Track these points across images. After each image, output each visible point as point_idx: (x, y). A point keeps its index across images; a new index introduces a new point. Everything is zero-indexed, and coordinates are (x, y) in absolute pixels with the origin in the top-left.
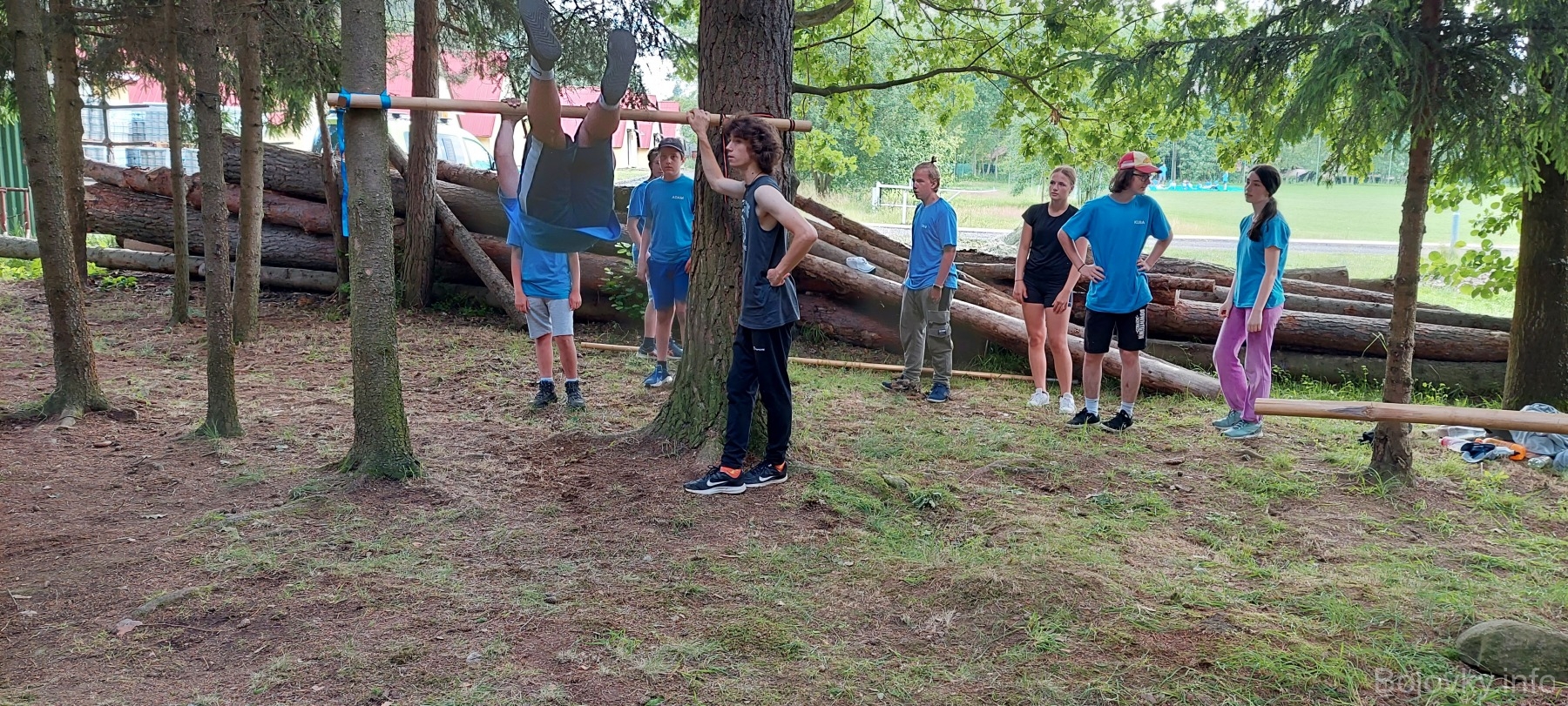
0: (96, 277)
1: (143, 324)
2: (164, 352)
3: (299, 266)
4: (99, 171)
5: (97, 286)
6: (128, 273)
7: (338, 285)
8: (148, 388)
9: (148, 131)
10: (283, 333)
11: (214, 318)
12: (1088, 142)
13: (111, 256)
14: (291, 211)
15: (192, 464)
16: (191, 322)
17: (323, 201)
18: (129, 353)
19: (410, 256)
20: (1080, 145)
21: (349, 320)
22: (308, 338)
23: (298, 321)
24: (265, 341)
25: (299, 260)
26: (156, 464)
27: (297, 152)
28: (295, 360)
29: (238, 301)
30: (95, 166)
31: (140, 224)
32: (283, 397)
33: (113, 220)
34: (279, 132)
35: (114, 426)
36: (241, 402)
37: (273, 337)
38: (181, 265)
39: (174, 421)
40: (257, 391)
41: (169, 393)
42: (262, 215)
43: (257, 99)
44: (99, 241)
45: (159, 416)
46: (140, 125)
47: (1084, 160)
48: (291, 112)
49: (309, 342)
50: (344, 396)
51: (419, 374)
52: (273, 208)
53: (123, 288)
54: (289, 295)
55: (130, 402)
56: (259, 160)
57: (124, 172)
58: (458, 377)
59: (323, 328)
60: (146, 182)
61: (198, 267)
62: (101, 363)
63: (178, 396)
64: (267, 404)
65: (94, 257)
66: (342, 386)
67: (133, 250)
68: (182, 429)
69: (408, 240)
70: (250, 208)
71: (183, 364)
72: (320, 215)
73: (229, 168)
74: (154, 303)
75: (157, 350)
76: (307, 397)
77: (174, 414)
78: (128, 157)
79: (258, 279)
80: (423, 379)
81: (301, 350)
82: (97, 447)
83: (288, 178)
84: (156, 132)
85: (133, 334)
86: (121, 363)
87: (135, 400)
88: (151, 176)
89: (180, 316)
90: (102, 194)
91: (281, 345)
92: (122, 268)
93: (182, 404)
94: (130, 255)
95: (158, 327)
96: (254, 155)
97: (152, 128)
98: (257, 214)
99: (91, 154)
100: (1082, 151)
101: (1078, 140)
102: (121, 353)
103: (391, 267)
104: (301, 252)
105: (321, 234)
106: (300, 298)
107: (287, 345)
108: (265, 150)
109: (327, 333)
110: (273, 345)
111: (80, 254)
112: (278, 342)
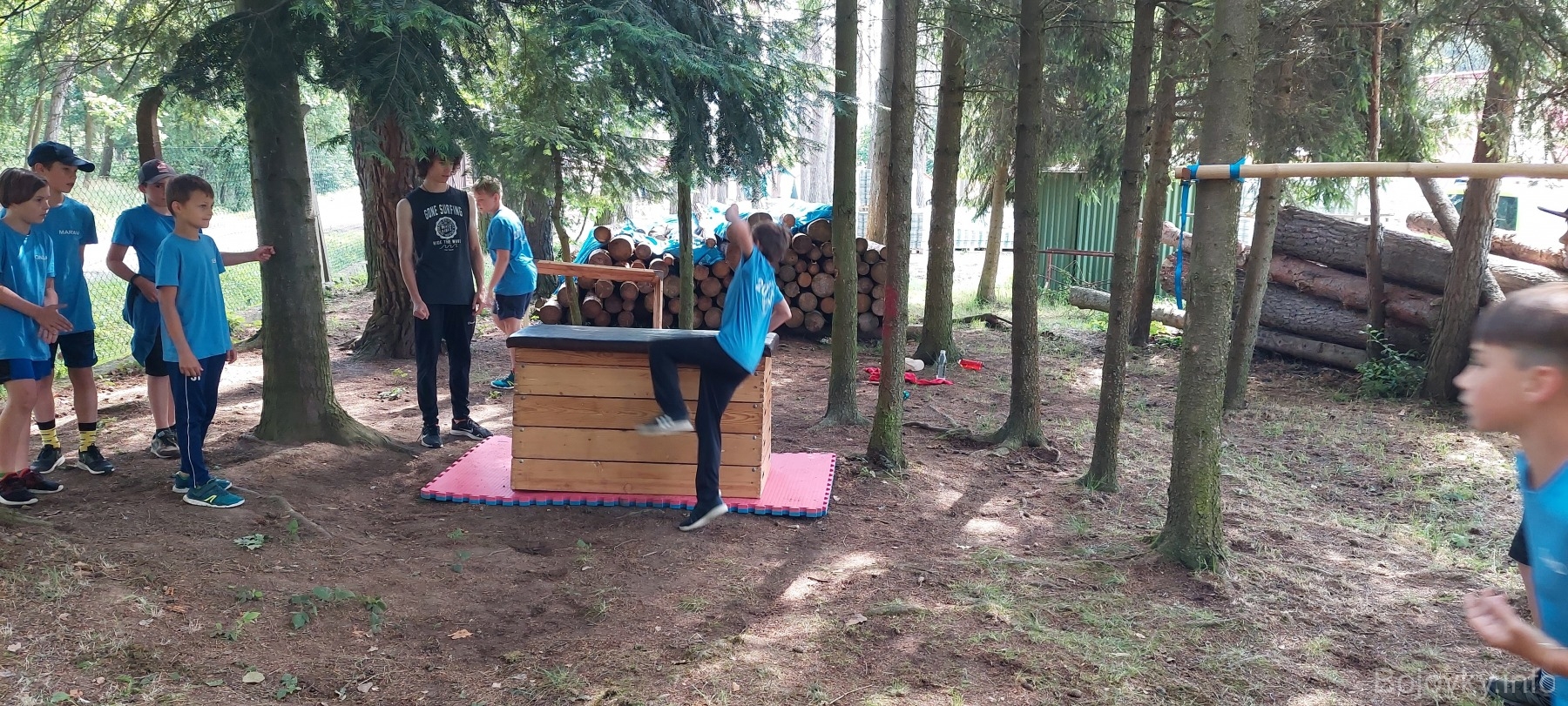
3: (1333, 341)
14: (1333, 284)
17: (1361, 273)
25: (1334, 335)
52: (1316, 280)
54: (1315, 369)
65: (1159, 316)
69: (1440, 323)
72: (1357, 290)
73: (1284, 239)
83: (1336, 251)
98: (1260, 285)
104: (1337, 327)
105: (1360, 310)
106: (1326, 374)
107: (1266, 417)
108: (1320, 222)
109: (1318, 412)
110: (1251, 416)
111: (1145, 315)
112: (1259, 413)
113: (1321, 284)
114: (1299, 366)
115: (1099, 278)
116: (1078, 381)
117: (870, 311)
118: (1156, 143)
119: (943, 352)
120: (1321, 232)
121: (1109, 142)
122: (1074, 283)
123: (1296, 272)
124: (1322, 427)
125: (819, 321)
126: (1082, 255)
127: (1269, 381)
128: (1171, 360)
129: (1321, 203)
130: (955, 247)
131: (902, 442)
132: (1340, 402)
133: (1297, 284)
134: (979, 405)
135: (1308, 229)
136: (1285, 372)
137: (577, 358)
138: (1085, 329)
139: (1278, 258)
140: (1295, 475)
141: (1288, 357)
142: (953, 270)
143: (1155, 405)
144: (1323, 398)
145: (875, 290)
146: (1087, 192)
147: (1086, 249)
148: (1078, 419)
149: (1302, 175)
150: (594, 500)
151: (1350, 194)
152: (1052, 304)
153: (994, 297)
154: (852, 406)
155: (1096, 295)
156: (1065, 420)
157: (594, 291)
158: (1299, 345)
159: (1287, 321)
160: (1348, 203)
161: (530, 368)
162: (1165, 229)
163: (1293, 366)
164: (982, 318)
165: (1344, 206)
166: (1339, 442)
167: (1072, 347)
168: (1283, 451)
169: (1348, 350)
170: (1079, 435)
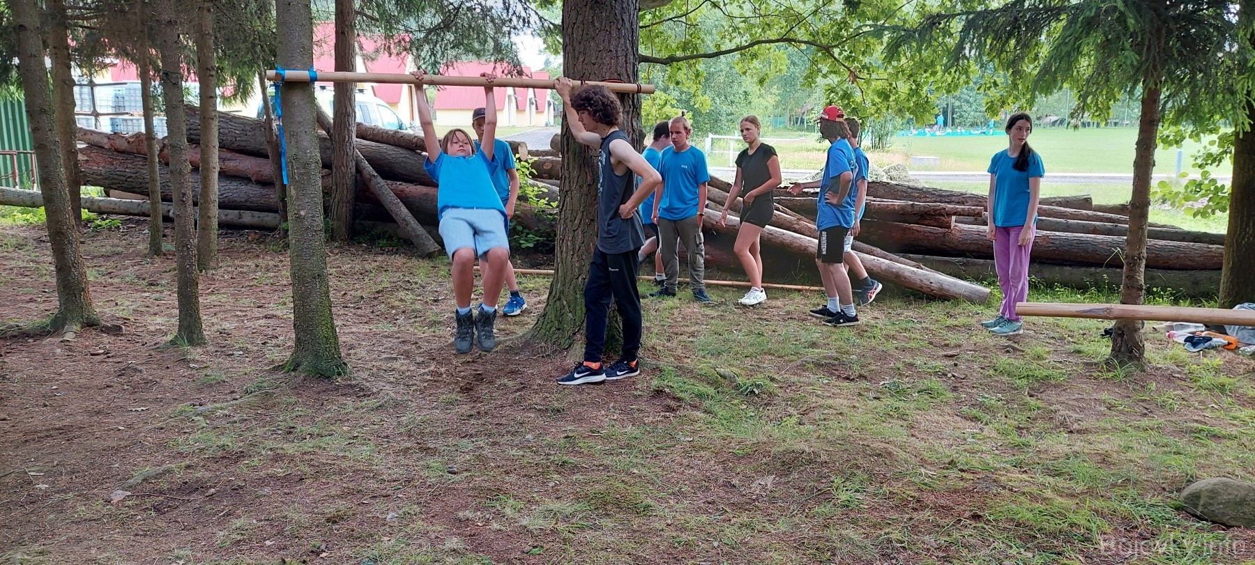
0: (89, 221)
1: (126, 257)
2: (144, 279)
3: (249, 209)
4: (89, 136)
5: (90, 228)
6: (114, 217)
7: (280, 224)
8: (131, 307)
9: (127, 104)
10: (237, 262)
11: (182, 251)
12: (879, 97)
13: (100, 204)
14: (241, 165)
15: (168, 368)
16: (165, 255)
17: (267, 157)
18: (116, 280)
19: (336, 200)
20: (873, 101)
21: (289, 252)
22: (257, 266)
23: (249, 253)
24: (224, 269)
25: (248, 204)
26: (139, 368)
27: (244, 118)
28: (247, 283)
29: (201, 238)
30: (86, 132)
31: (122, 178)
32: (238, 313)
33: (101, 175)
34: (230, 102)
35: (106, 339)
36: (205, 317)
37: (229, 266)
38: (155, 210)
39: (153, 334)
40: (217, 309)
41: (148, 312)
42: (218, 169)
43: (212, 76)
44: (91, 192)
45: (140, 329)
46: (121, 99)
47: (876, 112)
48: (239, 86)
49: (258, 269)
50: (286, 312)
51: (345, 294)
52: (227, 163)
53: (110, 229)
54: (242, 232)
55: (118, 319)
56: (215, 126)
57: (108, 137)
58: (377, 296)
59: (269, 258)
60: (126, 144)
61: (169, 211)
62: (94, 289)
63: (155, 314)
64: (225, 319)
65: (87, 204)
66: (285, 304)
67: (118, 198)
68: (159, 340)
69: (334, 187)
70: (208, 164)
71: (159, 288)
72: (264, 168)
73: (192, 132)
74: (135, 240)
75: (139, 278)
76: (257, 312)
77: (152, 328)
78: (112, 125)
79: (216, 220)
80: (348, 297)
81: (252, 276)
82: (92, 355)
83: (238, 139)
84: (133, 104)
85: (119, 265)
86: (110, 288)
87: (122, 318)
88: (131, 140)
89: (156, 250)
90: (92, 155)
91: (236, 272)
92: (109, 213)
93: (159, 320)
94: (115, 203)
95: (138, 259)
96: (211, 121)
97: (130, 101)
98: (214, 168)
99: (83, 123)
100: (874, 105)
101: (871, 97)
102: (110, 280)
103: (320, 208)
104: (250, 197)
105: (266, 183)
106: (251, 234)
111: (75, 203)
113: (232, 165)
120: (222, 124)
169: (264, 214)
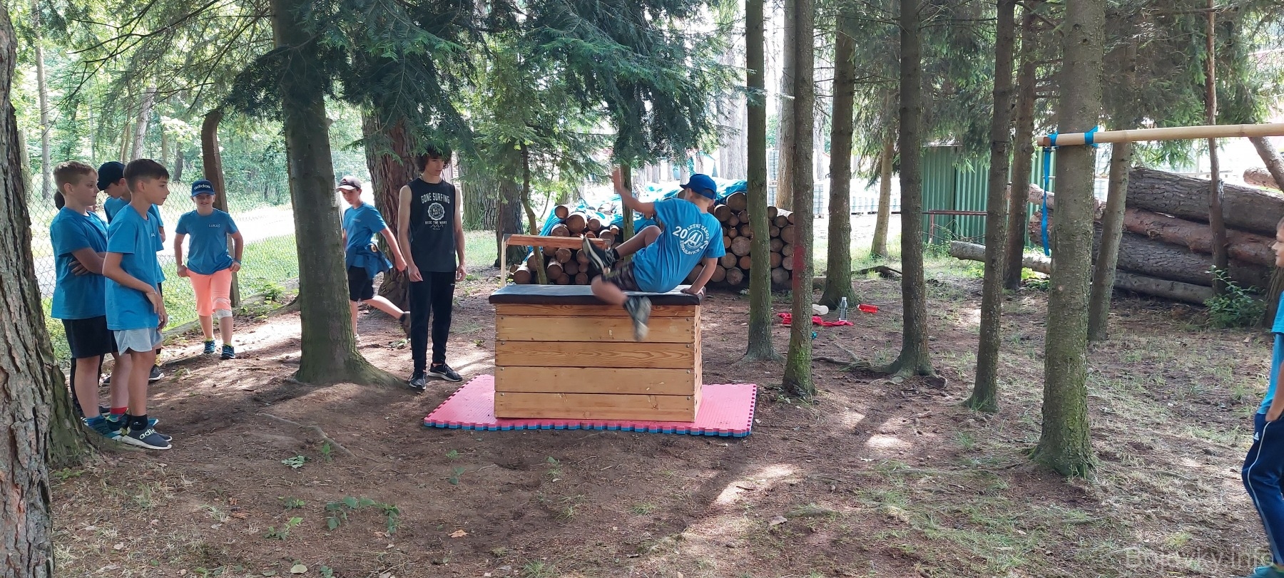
3: (1183, 280)
5: (1026, 286)
14: (1180, 232)
17: (1205, 222)
25: (1183, 275)
54: (1168, 305)
65: (1029, 264)
72: (1204, 235)
83: (1182, 203)
104: (1186, 268)
105: (1205, 253)
106: (1178, 308)
107: (1127, 347)
108: (1166, 179)
109: (1171, 342)
110: (1113, 346)
111: (1016, 263)
112: (1119, 343)
113: (1171, 231)
114: (1153, 302)
115: (976, 233)
116: (960, 319)
117: (781, 266)
118: (1021, 119)
119: (845, 299)
120: (1168, 188)
121: (979, 119)
122: (954, 238)
123: (1148, 222)
124: (1176, 353)
125: (738, 276)
126: (960, 215)
127: (1128, 316)
128: (1041, 300)
129: (1167, 163)
130: (851, 211)
131: (811, 374)
132: (1191, 332)
133: (1149, 233)
134: (877, 342)
135: (1157, 186)
136: (1141, 308)
137: (544, 310)
138: (965, 276)
139: (1131, 212)
140: (1153, 395)
141: (1143, 295)
142: (850, 230)
143: (1028, 338)
144: (1175, 329)
145: (784, 248)
146: (962, 162)
147: (963, 210)
148: (961, 352)
149: (1149, 139)
150: (561, 425)
151: (1192, 155)
152: (936, 256)
153: (886, 252)
154: (769, 344)
155: (973, 248)
156: (949, 352)
157: (556, 258)
158: (1152, 285)
159: (1141, 265)
160: (1191, 163)
161: (506, 319)
162: (1031, 190)
163: (1149, 302)
164: (876, 269)
165: (1188, 165)
166: (1191, 366)
167: (954, 292)
168: (1142, 375)
169: (1196, 288)
170: (963, 365)
